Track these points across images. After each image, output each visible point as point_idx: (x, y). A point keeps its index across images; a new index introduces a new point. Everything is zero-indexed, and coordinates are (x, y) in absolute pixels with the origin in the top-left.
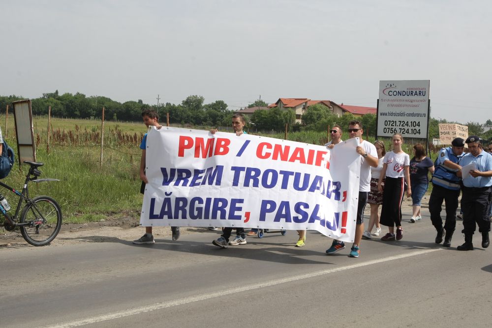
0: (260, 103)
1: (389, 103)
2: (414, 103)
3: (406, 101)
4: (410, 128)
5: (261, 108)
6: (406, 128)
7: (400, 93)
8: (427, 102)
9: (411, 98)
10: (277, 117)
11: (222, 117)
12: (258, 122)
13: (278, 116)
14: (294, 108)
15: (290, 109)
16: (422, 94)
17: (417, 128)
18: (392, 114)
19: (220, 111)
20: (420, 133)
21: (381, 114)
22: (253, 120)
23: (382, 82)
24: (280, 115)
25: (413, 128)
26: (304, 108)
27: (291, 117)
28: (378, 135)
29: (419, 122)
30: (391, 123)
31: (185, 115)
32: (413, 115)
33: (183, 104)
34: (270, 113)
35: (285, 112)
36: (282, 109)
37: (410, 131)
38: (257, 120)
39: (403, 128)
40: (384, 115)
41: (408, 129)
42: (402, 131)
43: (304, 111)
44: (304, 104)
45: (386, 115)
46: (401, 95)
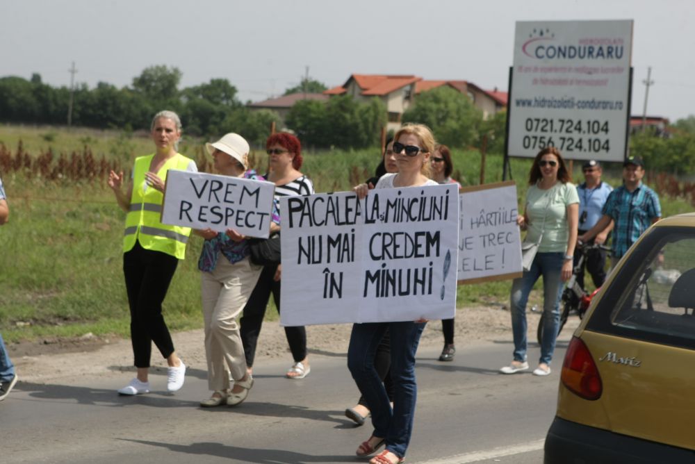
0: (311, 87)
1: (538, 75)
2: (595, 77)
3: (578, 70)
4: (586, 137)
5: (309, 96)
6: (576, 136)
7: (561, 52)
8: (626, 73)
9: (588, 62)
10: (344, 118)
11: (222, 115)
12: (304, 128)
13: (348, 116)
14: (385, 97)
15: (377, 100)
16: (614, 53)
17: (602, 136)
18: (542, 103)
19: (217, 103)
20: (607, 149)
21: (518, 103)
22: (290, 124)
23: (521, 26)
24: (352, 113)
25: (593, 137)
26: (408, 98)
27: (376, 118)
28: (511, 152)
29: (606, 124)
30: (541, 125)
31: (135, 111)
32: (592, 104)
33: (134, 84)
34: (329, 109)
35: (364, 105)
36: (357, 99)
37: (585, 144)
38: (299, 124)
39: (568, 136)
41: (580, 141)
42: (567, 144)
43: (406, 105)
44: (408, 88)
45: (529, 103)
46: (564, 55)
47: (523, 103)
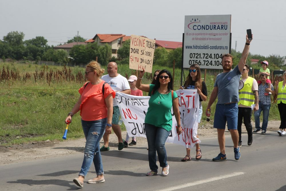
0: (78, 39)
1: (194, 36)
2: (216, 37)
3: (210, 34)
4: (213, 60)
5: (79, 44)
6: (210, 60)
7: (203, 27)
8: (229, 35)
9: (214, 31)
10: (94, 52)
11: (42, 52)
12: (77, 57)
13: (95, 51)
14: (110, 43)
15: (107, 44)
16: (224, 28)
17: (220, 60)
18: (196, 47)
19: (40, 47)
21: (186, 48)
22: (71, 55)
23: (187, 17)
24: (97, 50)
25: (216, 60)
26: (119, 43)
27: (107, 52)
28: (184, 67)
30: (196, 56)
31: (6, 51)
32: (216, 48)
33: (4, 39)
34: (87, 48)
35: (102, 46)
36: (99, 44)
37: (213, 63)
38: (75, 55)
39: (206, 60)
40: (189, 48)
41: (211, 61)
42: (206, 63)
43: (119, 46)
44: (120, 39)
45: (191, 48)
46: (204, 29)
47: (188, 47)
